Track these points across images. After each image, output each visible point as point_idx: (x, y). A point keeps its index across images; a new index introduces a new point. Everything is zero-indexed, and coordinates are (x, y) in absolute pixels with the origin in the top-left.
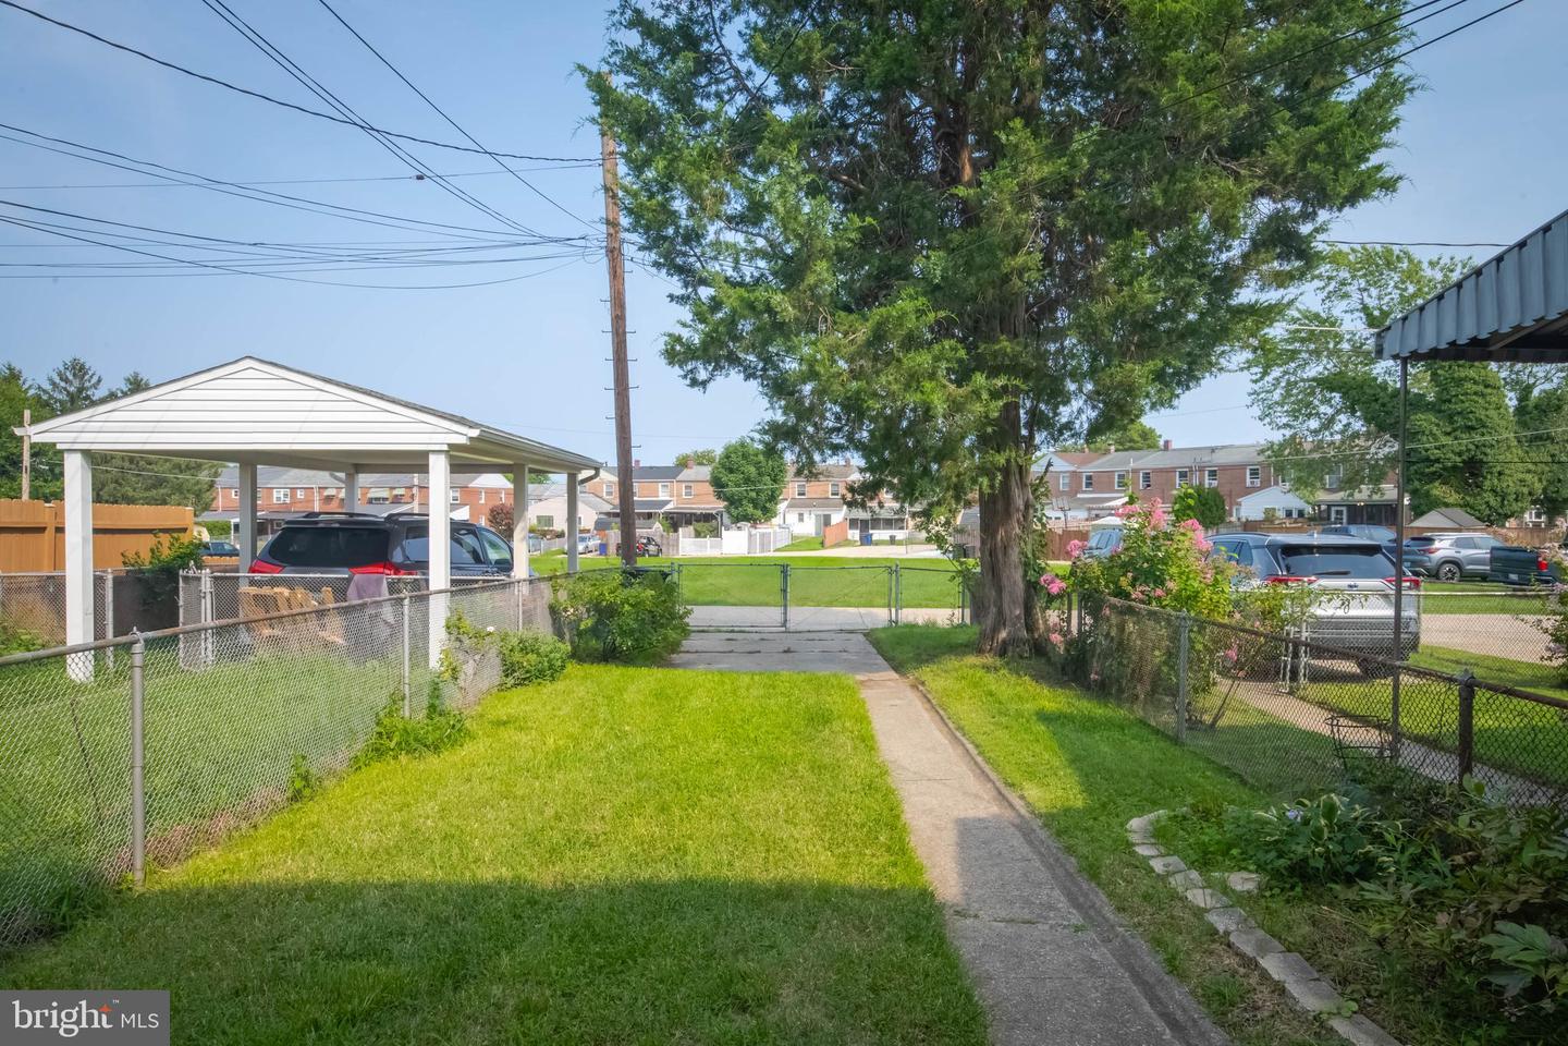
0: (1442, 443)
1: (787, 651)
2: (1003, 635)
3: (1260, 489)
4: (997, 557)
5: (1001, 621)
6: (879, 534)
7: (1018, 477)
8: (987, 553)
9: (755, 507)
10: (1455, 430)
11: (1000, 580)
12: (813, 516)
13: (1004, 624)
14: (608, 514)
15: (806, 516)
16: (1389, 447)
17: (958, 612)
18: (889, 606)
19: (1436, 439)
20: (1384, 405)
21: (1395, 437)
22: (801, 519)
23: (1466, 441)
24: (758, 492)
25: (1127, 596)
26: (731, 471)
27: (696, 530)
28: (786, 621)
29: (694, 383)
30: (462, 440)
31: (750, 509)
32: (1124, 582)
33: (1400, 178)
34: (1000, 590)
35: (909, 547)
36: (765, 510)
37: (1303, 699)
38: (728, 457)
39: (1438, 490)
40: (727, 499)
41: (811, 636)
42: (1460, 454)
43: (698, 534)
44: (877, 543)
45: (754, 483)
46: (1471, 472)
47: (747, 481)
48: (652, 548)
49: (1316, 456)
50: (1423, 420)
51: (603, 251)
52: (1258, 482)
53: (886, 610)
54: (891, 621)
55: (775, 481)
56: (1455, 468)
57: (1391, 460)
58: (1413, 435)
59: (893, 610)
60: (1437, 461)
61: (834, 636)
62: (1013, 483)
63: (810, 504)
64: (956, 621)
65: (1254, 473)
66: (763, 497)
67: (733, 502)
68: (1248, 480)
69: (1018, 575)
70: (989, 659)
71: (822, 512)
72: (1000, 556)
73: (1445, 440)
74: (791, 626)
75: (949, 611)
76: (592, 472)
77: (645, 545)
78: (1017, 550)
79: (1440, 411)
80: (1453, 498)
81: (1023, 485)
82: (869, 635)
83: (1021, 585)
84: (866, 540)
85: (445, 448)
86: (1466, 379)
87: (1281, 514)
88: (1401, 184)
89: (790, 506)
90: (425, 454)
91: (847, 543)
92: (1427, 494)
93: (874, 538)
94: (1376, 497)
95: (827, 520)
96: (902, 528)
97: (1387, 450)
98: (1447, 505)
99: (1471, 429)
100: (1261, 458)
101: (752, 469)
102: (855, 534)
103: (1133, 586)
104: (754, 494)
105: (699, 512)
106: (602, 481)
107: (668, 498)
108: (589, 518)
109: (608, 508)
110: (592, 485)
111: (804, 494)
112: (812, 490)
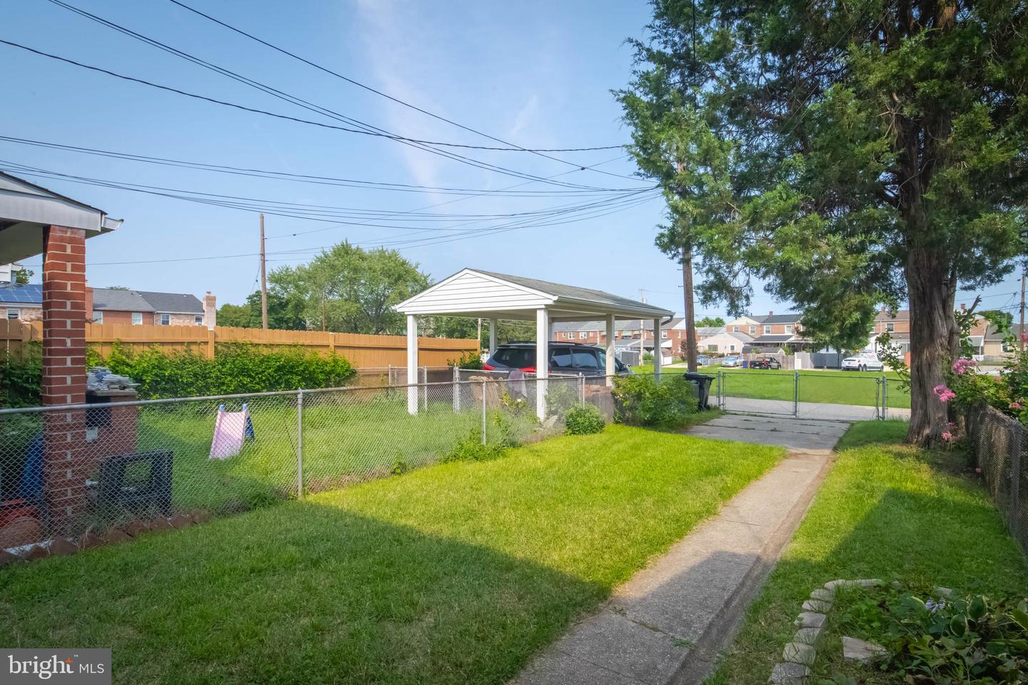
1: (773, 430)
2: (927, 431)
4: (922, 372)
5: (925, 421)
7: (941, 312)
8: (915, 369)
13: (928, 424)
14: (752, 344)
18: (877, 406)
28: (796, 411)
30: (550, 302)
34: (925, 398)
48: (774, 365)
53: (875, 408)
54: (878, 416)
59: (880, 409)
62: (937, 316)
63: (897, 337)
71: (906, 342)
72: (925, 373)
74: (800, 415)
77: (769, 362)
78: (940, 367)
81: (947, 317)
82: (853, 425)
85: (543, 307)
90: (534, 311)
96: (977, 354)
106: (748, 325)
107: (791, 334)
108: (739, 348)
109: (751, 340)
110: (742, 327)
111: (892, 330)
112: (899, 327)
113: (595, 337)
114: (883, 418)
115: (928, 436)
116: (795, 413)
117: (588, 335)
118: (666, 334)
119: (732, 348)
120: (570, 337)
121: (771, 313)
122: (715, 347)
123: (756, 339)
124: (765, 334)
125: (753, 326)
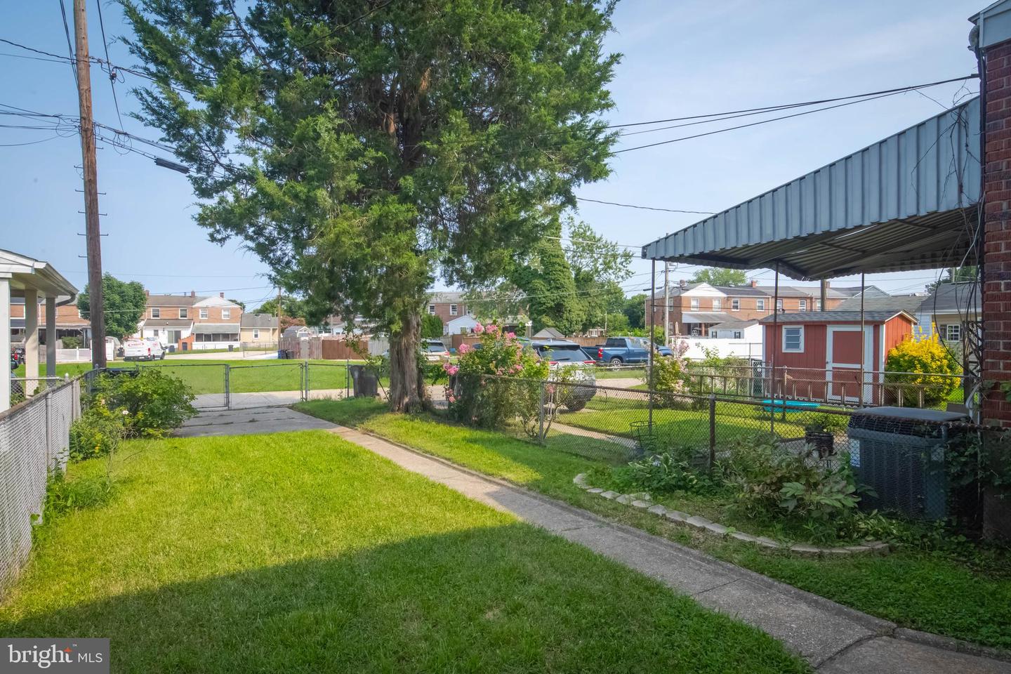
0: (547, 296)
1: (253, 421)
2: (406, 400)
3: (457, 317)
4: (401, 355)
5: (404, 392)
8: (395, 353)
9: (119, 325)
10: (551, 288)
11: (403, 368)
12: (166, 332)
13: (407, 394)
15: (160, 332)
16: (521, 296)
17: (345, 391)
18: (301, 390)
19: (544, 293)
20: (520, 274)
21: (525, 291)
22: (156, 334)
23: (556, 294)
24: (122, 314)
25: (493, 373)
27: (64, 343)
29: (213, 239)
31: (115, 327)
32: (492, 366)
33: (612, 171)
34: (403, 374)
35: (245, 352)
36: (128, 327)
37: (559, 422)
39: (545, 319)
40: (92, 319)
41: (256, 410)
42: (553, 301)
45: (118, 307)
46: (558, 310)
47: (113, 306)
49: (488, 299)
50: (538, 283)
51: (77, 129)
52: (456, 313)
53: (299, 392)
54: (302, 398)
55: (136, 306)
56: (551, 307)
57: (523, 302)
58: (533, 290)
59: (304, 391)
60: (544, 304)
61: (265, 410)
63: (164, 323)
64: (344, 396)
65: (454, 308)
66: (126, 318)
68: (451, 312)
69: (414, 365)
70: (399, 415)
71: (173, 329)
72: (403, 355)
73: (548, 294)
74: (233, 405)
75: (339, 391)
76: (68, 297)
78: (413, 350)
79: (545, 279)
80: (551, 323)
82: (292, 407)
83: (416, 371)
85: (10, 276)
86: (555, 263)
87: (469, 331)
88: (611, 174)
89: (146, 325)
91: (193, 351)
92: (540, 321)
94: (515, 322)
95: (177, 335)
96: (236, 340)
97: (520, 298)
98: (548, 326)
99: (558, 288)
100: (461, 300)
101: (116, 297)
102: (200, 344)
103: (496, 367)
104: (118, 316)
105: (64, 329)
111: (158, 316)
112: (165, 314)
114: (306, 399)
115: (407, 404)
116: (227, 404)
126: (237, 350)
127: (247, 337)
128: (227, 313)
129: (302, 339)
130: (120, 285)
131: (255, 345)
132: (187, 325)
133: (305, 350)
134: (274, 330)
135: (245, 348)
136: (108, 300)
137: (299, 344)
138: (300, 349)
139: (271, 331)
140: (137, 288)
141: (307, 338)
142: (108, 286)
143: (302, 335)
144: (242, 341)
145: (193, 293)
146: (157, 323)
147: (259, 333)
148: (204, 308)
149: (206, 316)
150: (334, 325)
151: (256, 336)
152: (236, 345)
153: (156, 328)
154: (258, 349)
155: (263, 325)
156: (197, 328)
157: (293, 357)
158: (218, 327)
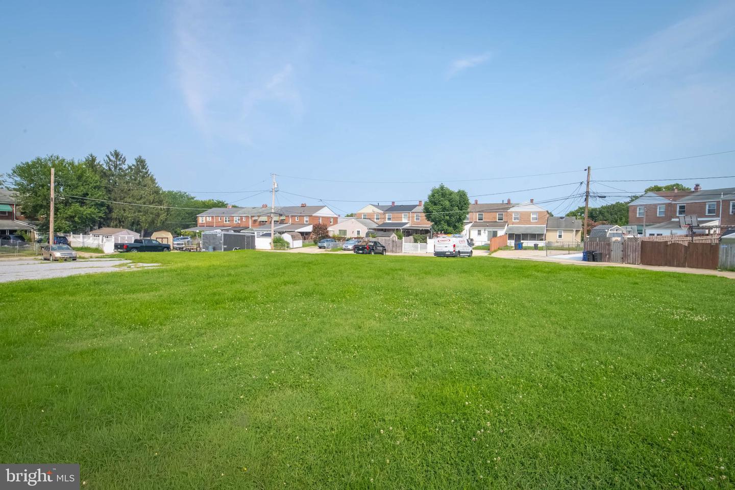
6: (525, 243)
9: (449, 225)
12: (486, 232)
14: (375, 229)
15: (482, 232)
22: (479, 233)
24: (450, 216)
26: (435, 204)
27: (414, 239)
31: (446, 227)
35: (549, 251)
36: (455, 227)
38: (433, 196)
40: (432, 221)
43: (416, 241)
44: (526, 248)
45: (448, 211)
47: (444, 209)
55: (461, 209)
63: (486, 225)
66: (453, 219)
67: (436, 222)
71: (492, 229)
84: (519, 247)
89: (472, 226)
91: (507, 248)
93: (524, 245)
95: (495, 234)
96: (542, 240)
101: (447, 203)
102: (512, 243)
104: (448, 218)
105: (421, 229)
106: (374, 213)
107: (407, 221)
108: (364, 231)
109: (375, 226)
110: (369, 214)
111: (482, 220)
112: (487, 217)
113: (247, 221)
117: (242, 219)
118: (308, 219)
119: (358, 232)
120: (226, 221)
121: (393, 203)
122: (345, 232)
123: (379, 226)
124: (387, 221)
125: (378, 214)
126: (542, 249)
127: (552, 237)
128: (535, 216)
129: (614, 239)
130: (451, 193)
131: (558, 244)
132: (502, 226)
133: (617, 252)
134: (577, 231)
135: (549, 247)
136: (442, 205)
137: (609, 245)
138: (610, 251)
139: (574, 232)
140: (462, 195)
141: (619, 239)
142: (442, 194)
143: (614, 235)
144: (547, 241)
145: (509, 201)
146: (479, 225)
147: (563, 234)
148: (516, 213)
149: (518, 219)
150: (647, 226)
151: (560, 236)
152: (541, 244)
153: (480, 228)
154: (562, 248)
155: (566, 227)
156: (510, 229)
157: (601, 261)
158: (527, 228)
